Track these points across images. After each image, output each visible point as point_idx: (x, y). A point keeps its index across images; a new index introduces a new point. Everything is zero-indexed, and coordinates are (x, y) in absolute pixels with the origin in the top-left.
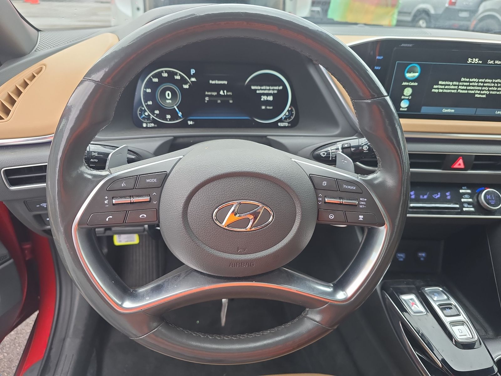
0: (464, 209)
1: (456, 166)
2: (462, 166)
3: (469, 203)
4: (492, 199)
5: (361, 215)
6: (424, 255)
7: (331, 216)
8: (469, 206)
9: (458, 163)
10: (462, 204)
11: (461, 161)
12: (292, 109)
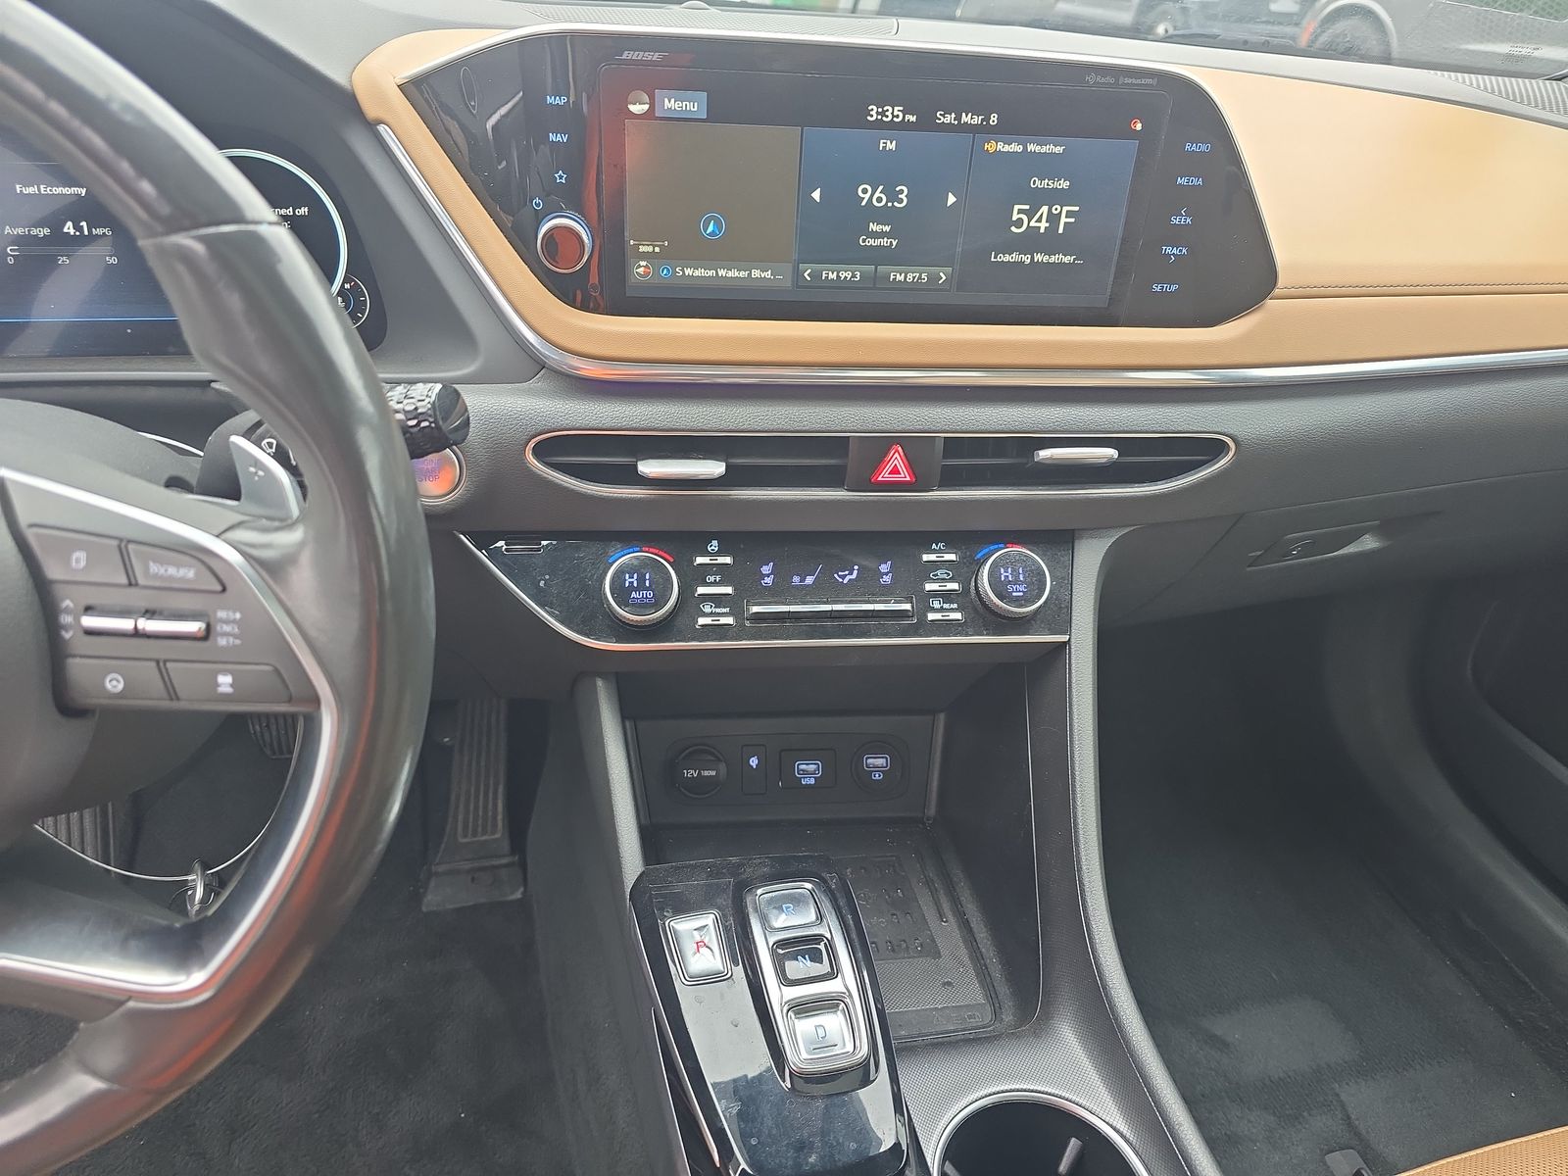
0: (931, 616)
1: (885, 476)
2: (904, 476)
3: (947, 596)
4: (1016, 582)
5: (225, 672)
6: (880, 762)
7: (114, 683)
8: (946, 606)
9: (889, 468)
10: (924, 600)
11: (896, 458)
12: (355, 288)
